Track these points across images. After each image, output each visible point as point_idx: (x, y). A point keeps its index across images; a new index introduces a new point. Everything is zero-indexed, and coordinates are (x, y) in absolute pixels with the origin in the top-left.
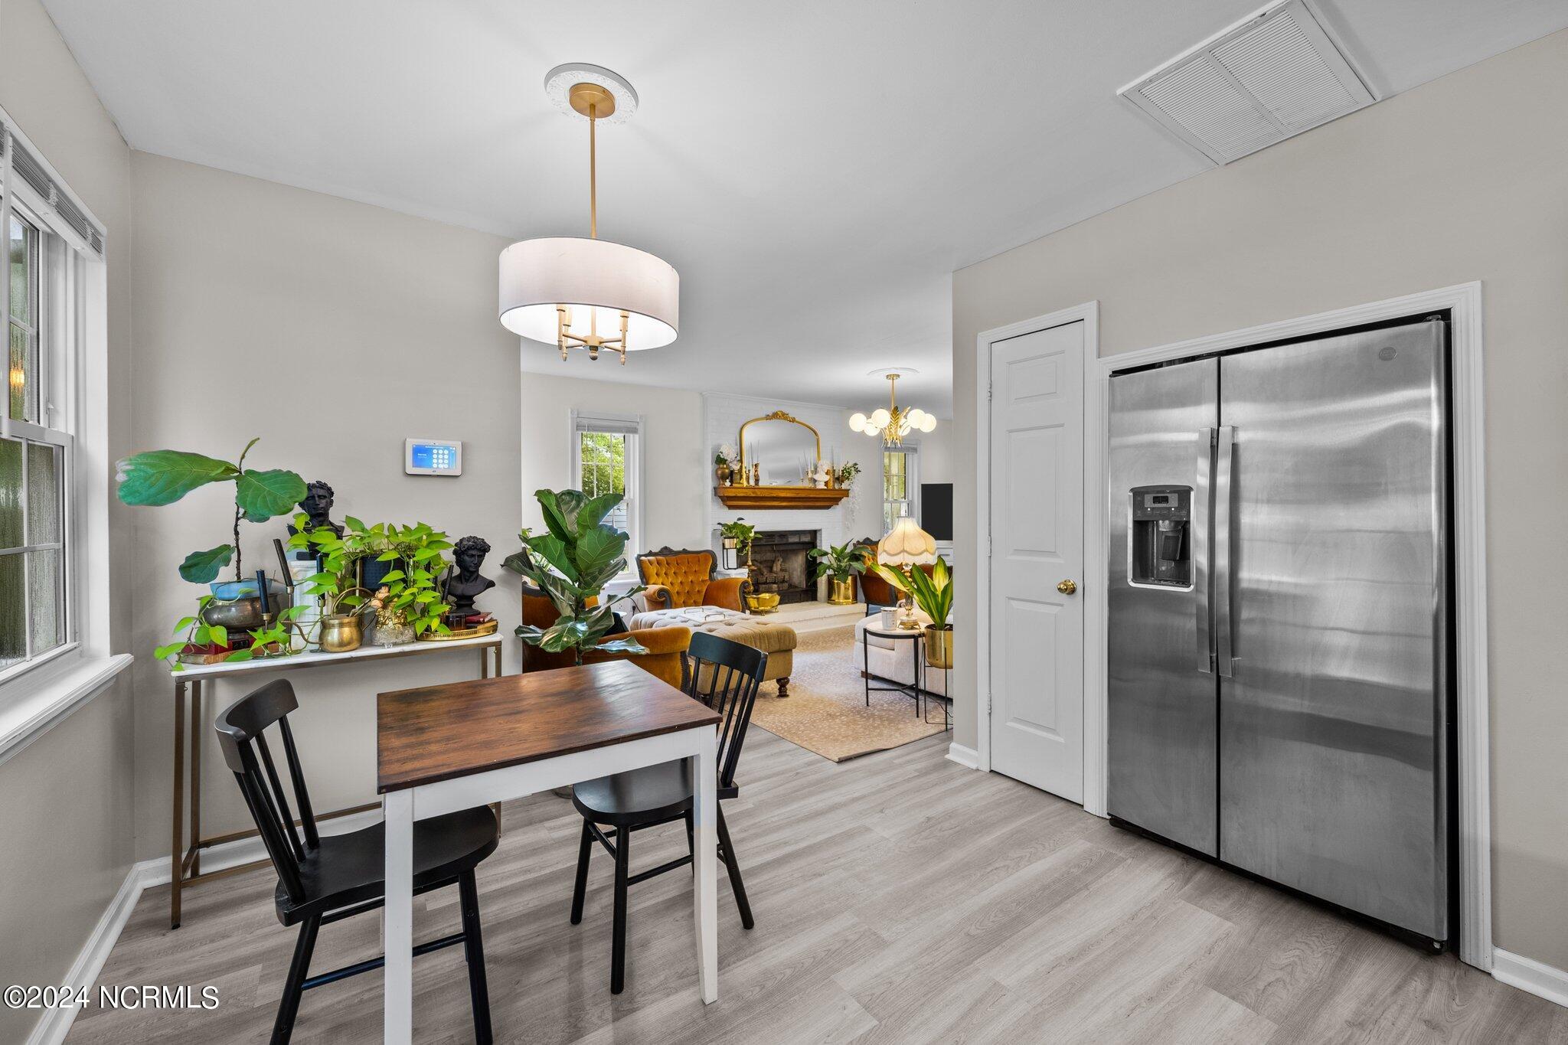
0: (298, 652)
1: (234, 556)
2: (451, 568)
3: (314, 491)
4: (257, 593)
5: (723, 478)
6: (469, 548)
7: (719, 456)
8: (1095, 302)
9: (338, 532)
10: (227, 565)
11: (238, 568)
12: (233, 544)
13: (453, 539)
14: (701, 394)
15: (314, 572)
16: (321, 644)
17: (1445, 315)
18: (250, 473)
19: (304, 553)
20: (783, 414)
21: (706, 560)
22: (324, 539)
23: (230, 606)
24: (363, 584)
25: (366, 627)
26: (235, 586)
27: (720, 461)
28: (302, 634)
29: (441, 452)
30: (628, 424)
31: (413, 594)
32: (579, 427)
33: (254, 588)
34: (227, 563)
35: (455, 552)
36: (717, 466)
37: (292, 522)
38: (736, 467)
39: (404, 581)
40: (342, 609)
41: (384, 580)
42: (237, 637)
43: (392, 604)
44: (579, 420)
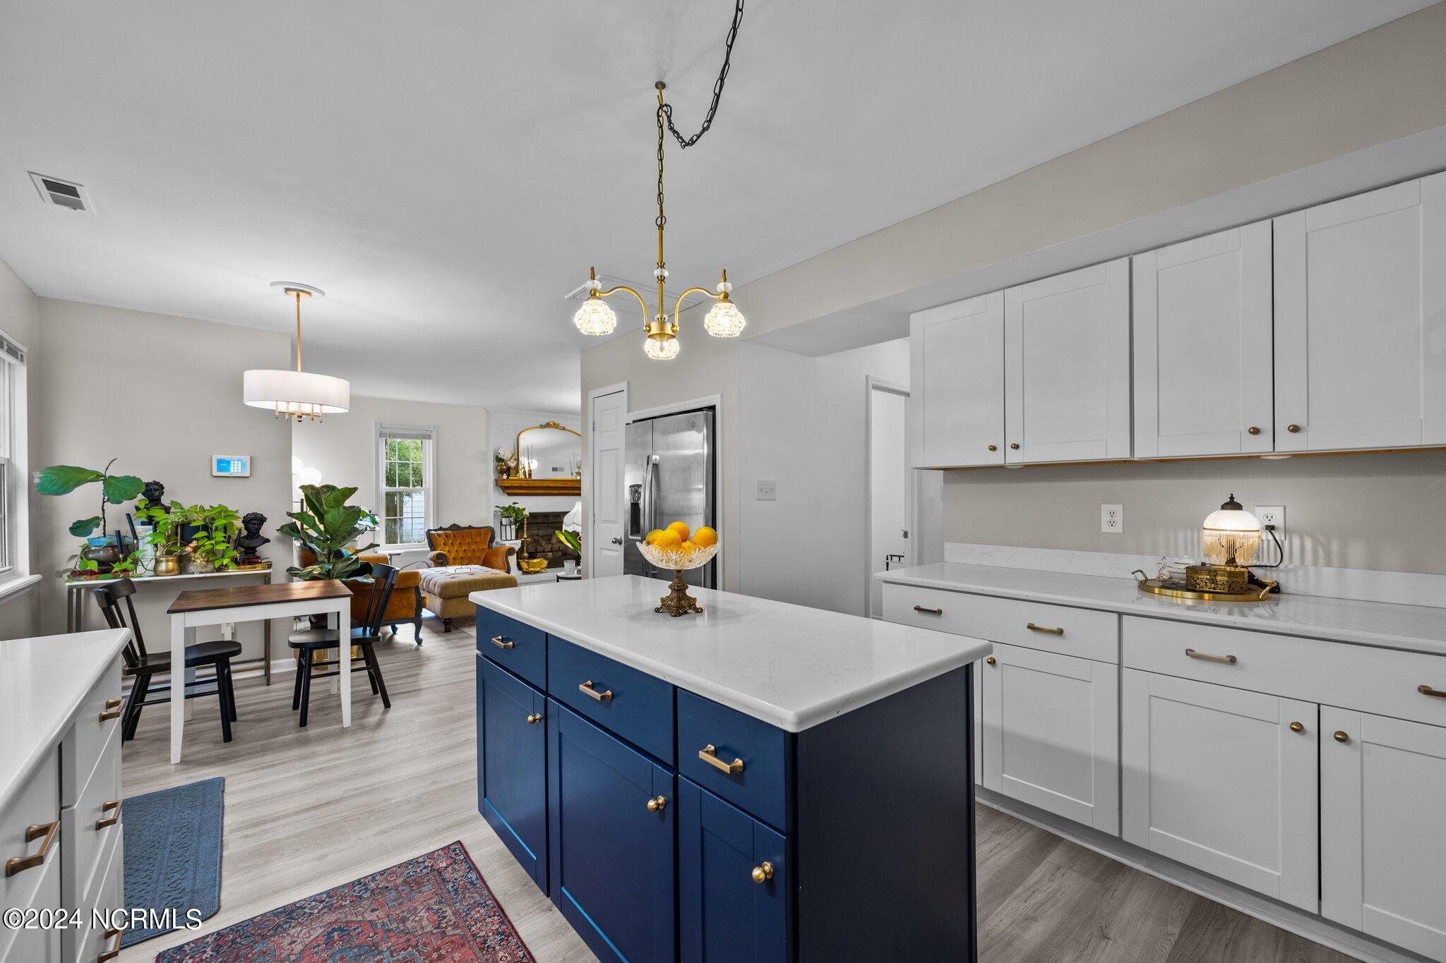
0: (140, 576)
1: (102, 523)
2: (240, 531)
3: (151, 487)
4: (116, 544)
5: (502, 472)
6: (252, 519)
7: (497, 456)
8: (626, 382)
9: (167, 510)
10: (98, 527)
11: (104, 530)
12: (101, 516)
13: (242, 514)
14: (485, 409)
15: (151, 532)
16: (155, 572)
17: (713, 408)
18: (110, 477)
19: (145, 522)
20: (555, 424)
21: (486, 534)
22: (158, 514)
23: (99, 550)
24: (182, 539)
25: (183, 563)
26: (103, 539)
27: (499, 459)
28: (143, 565)
29: (236, 462)
30: (424, 432)
31: (212, 544)
32: (381, 435)
33: (115, 541)
34: (98, 526)
35: (243, 522)
36: (497, 464)
37: (137, 504)
38: (512, 464)
39: (207, 537)
40: (169, 553)
41: (194, 537)
42: (104, 568)
43: (200, 550)
44: (381, 429)
